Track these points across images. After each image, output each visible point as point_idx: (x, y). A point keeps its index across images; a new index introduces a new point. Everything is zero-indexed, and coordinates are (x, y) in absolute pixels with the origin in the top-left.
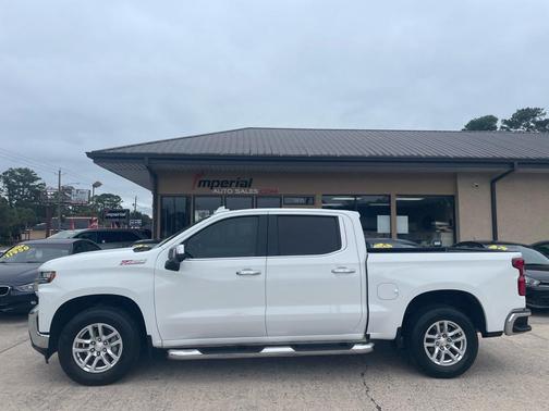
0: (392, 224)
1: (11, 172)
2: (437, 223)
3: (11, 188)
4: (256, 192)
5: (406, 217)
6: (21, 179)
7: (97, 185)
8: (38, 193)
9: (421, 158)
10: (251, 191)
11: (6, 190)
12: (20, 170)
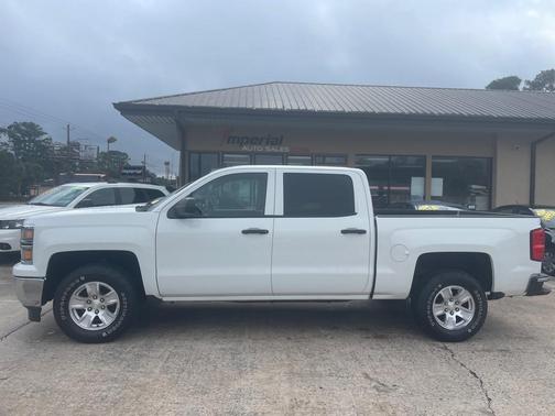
0: (426, 187)
1: (16, 126)
2: (474, 186)
3: (17, 141)
4: (287, 150)
5: (441, 180)
6: (25, 133)
7: (111, 140)
8: (44, 148)
9: (464, 116)
10: (281, 150)
11: (11, 144)
12: (24, 124)
